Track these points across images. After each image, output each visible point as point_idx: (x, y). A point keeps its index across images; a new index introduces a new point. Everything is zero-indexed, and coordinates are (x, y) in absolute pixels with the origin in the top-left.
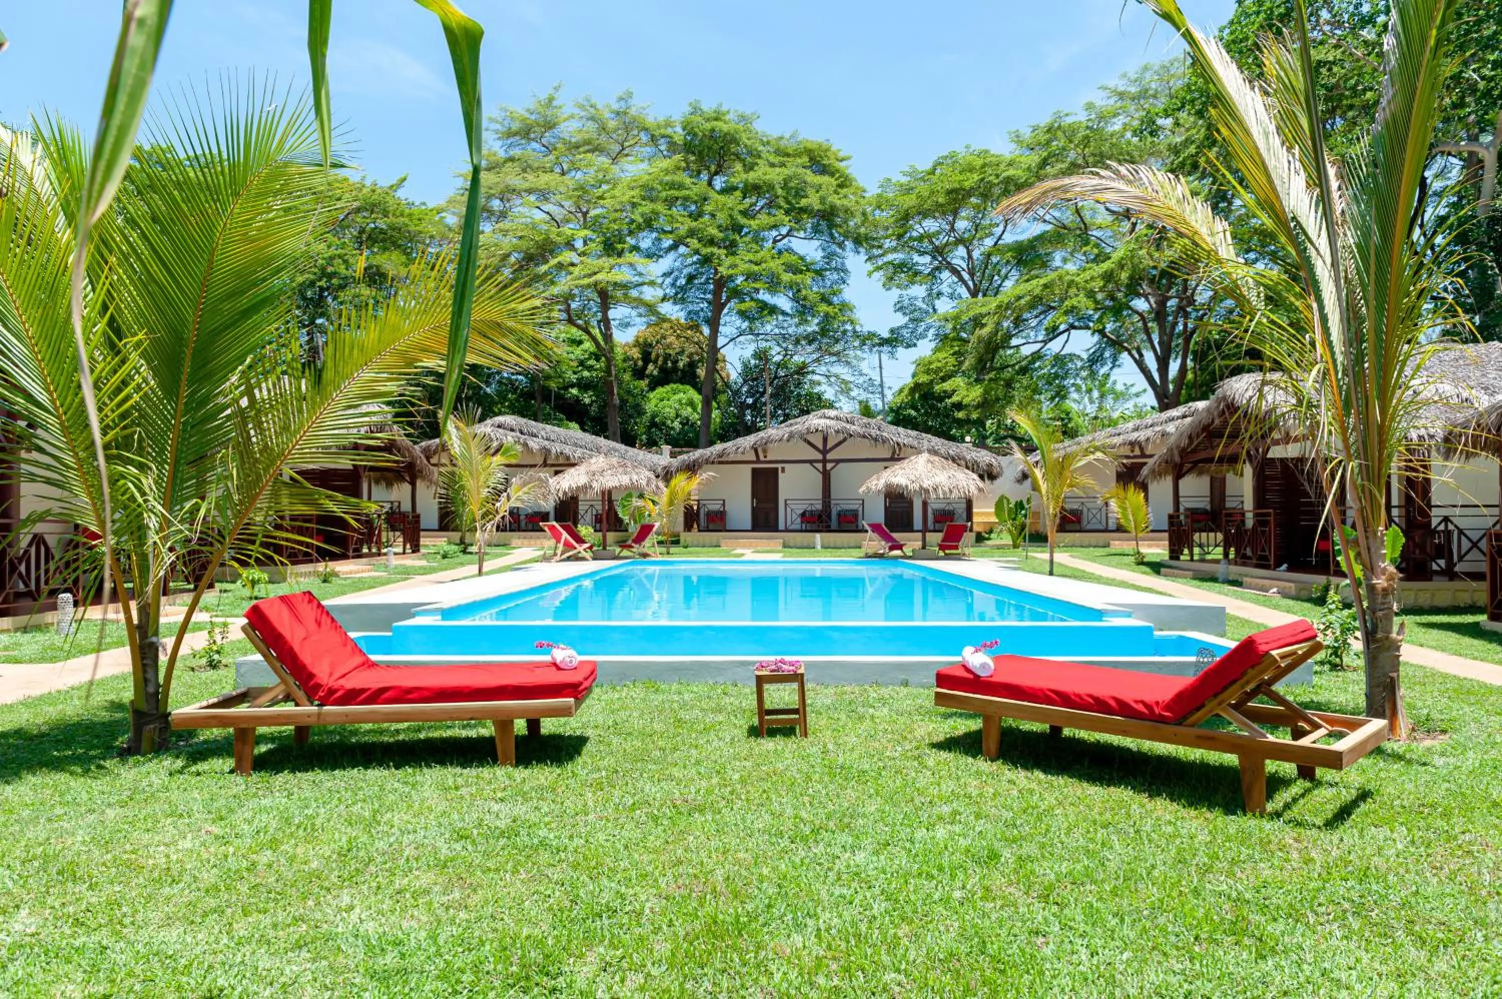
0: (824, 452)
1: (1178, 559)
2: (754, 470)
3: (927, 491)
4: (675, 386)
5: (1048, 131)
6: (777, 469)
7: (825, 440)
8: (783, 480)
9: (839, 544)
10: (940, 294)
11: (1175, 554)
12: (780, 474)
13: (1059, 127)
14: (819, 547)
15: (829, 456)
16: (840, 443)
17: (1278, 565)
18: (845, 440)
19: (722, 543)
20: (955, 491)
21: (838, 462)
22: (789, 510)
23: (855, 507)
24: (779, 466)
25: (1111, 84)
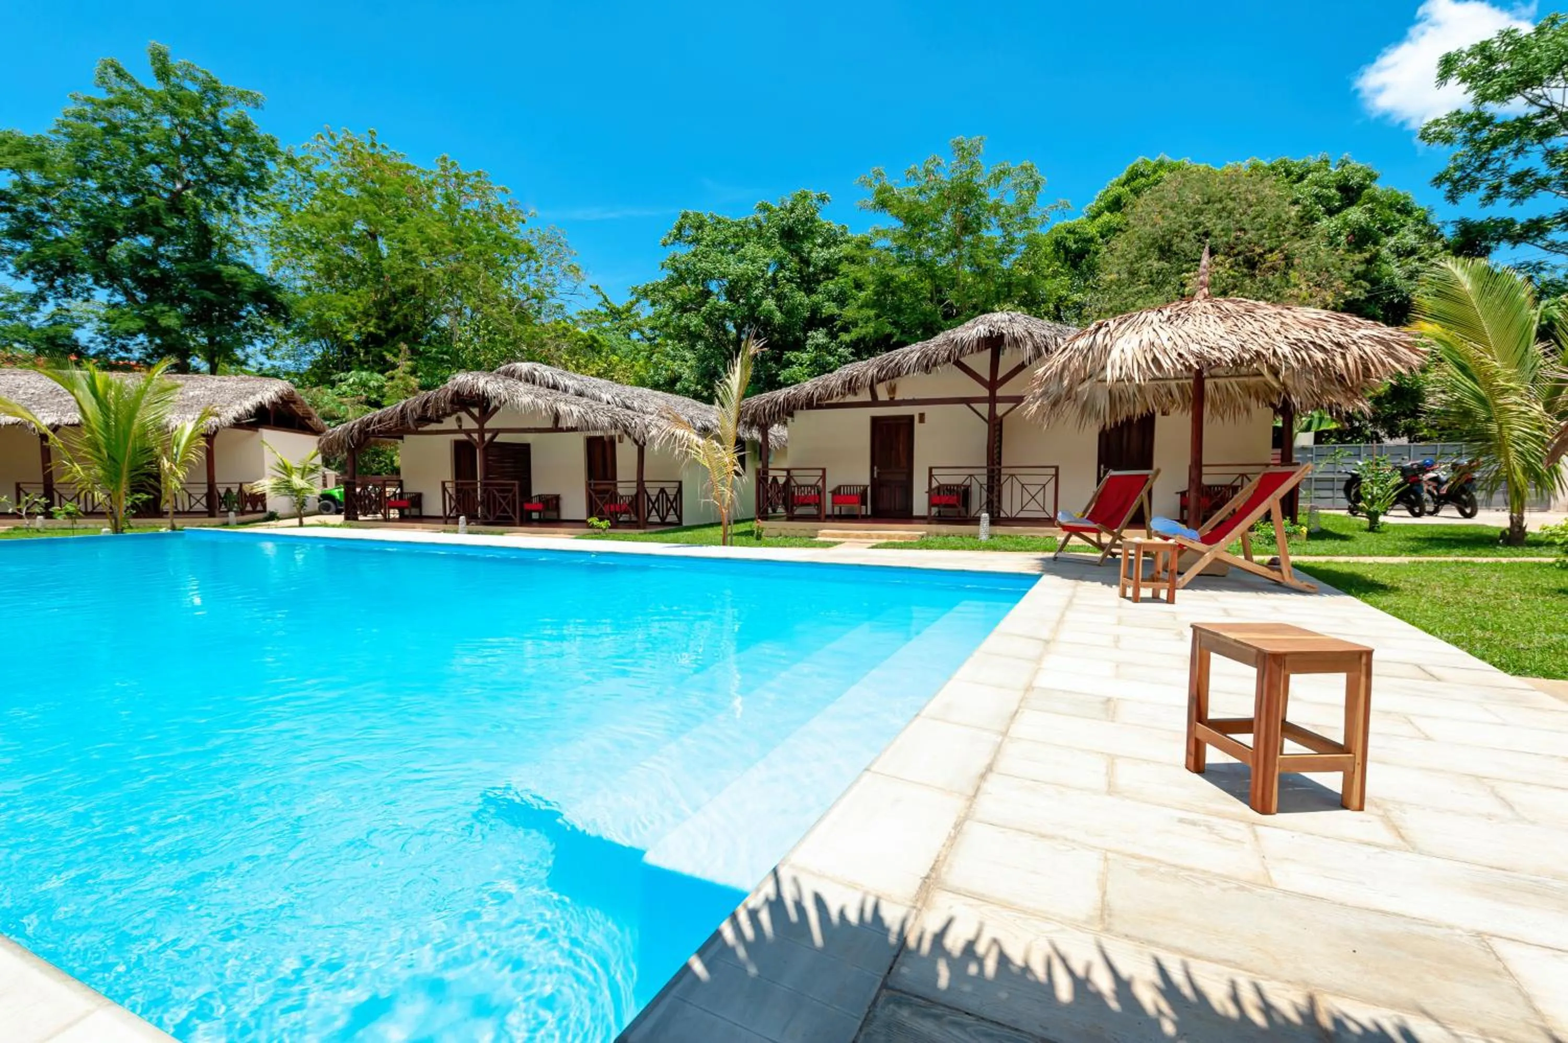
2: (875, 421)
6: (911, 418)
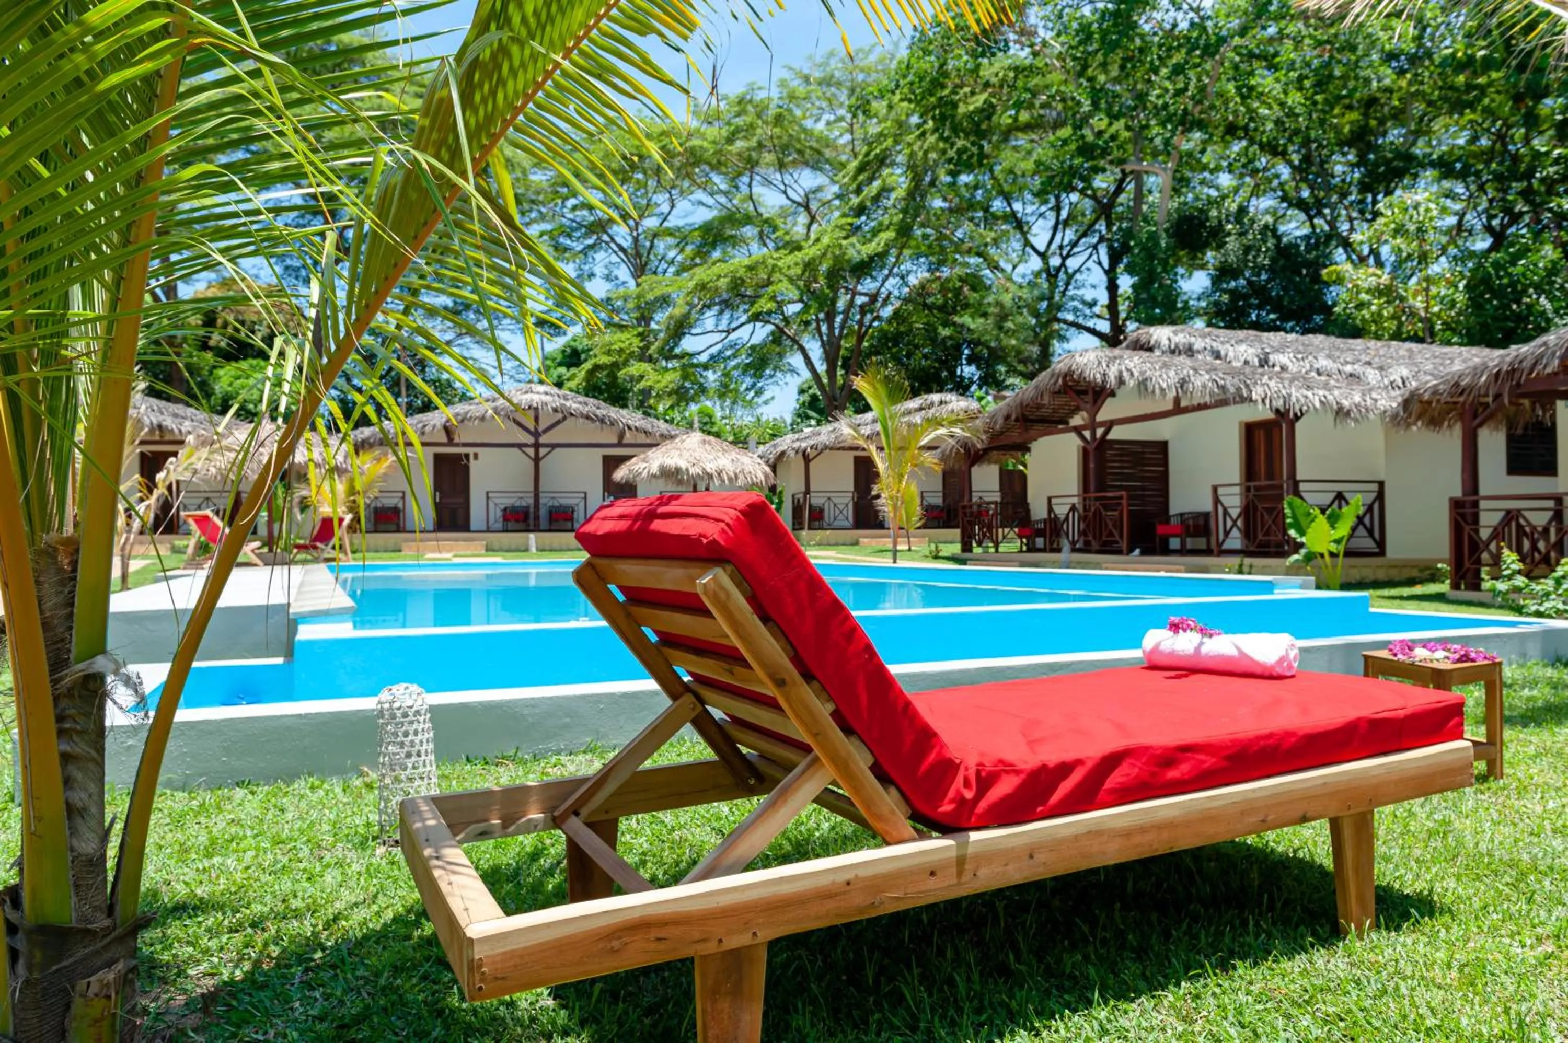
0: (536, 434)
1: (970, 551)
3: (710, 476)
4: (254, 362)
5: (740, 103)
7: (537, 419)
8: (475, 467)
9: (556, 546)
10: (592, 275)
11: (967, 548)
12: (473, 463)
13: (750, 101)
14: (534, 550)
15: (542, 440)
16: (558, 423)
17: (1130, 551)
18: (565, 418)
19: (404, 546)
20: (741, 476)
21: (554, 446)
22: (491, 505)
23: (575, 501)
24: (471, 451)
25: (796, 66)
